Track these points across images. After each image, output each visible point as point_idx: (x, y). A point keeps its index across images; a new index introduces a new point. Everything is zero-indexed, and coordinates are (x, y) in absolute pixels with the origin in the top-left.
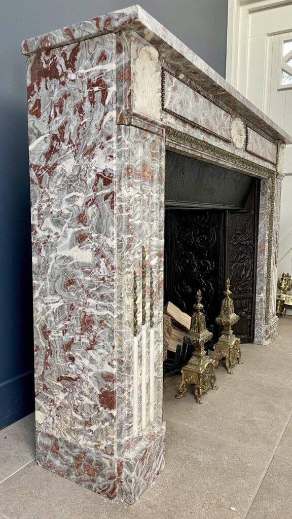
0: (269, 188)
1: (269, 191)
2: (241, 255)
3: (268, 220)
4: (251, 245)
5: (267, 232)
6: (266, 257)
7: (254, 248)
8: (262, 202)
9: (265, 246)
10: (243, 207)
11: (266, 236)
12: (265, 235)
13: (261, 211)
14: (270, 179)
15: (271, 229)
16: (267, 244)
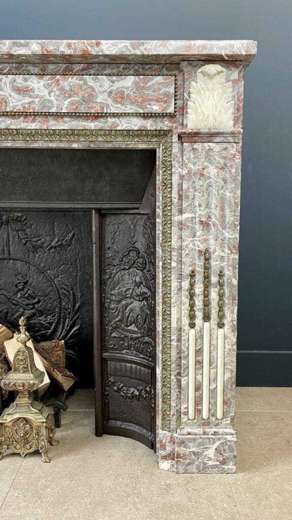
0: (160, 165)
1: (160, 170)
3: (160, 228)
9: (157, 277)
10: (141, 204)
13: (157, 209)
14: (161, 147)
15: (169, 246)
16: (158, 274)
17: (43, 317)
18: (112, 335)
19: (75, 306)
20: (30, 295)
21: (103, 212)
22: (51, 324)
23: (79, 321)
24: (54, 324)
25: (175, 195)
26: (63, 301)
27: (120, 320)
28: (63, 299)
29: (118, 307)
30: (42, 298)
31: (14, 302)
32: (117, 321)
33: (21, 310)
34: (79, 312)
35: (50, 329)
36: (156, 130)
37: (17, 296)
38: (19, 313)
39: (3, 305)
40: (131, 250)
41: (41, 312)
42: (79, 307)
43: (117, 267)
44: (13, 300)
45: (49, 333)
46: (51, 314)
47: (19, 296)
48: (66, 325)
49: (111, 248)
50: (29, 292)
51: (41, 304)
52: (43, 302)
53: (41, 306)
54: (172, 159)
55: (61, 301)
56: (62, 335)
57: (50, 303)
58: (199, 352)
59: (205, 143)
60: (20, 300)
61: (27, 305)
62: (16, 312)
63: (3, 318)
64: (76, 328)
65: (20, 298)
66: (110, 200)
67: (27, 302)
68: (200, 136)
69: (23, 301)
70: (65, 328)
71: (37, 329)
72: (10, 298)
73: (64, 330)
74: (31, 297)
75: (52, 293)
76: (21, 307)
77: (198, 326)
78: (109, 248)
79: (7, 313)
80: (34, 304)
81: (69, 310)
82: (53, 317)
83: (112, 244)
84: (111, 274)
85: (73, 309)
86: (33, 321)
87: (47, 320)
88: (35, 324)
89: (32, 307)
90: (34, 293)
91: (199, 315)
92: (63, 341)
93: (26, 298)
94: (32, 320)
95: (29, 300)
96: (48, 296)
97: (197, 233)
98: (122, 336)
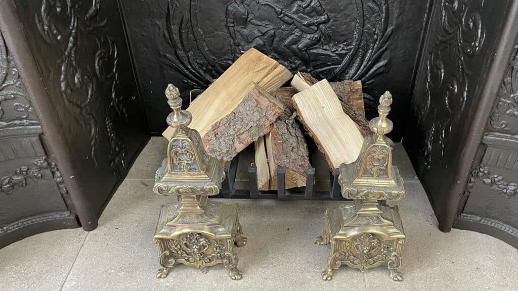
17: (331, 45)
19: (386, 29)
20: (314, 9)
22: (342, 56)
23: (387, 53)
24: (347, 57)
26: (367, 21)
28: (367, 18)
30: (333, 15)
31: (286, 18)
33: (297, 33)
34: (391, 39)
35: (339, 63)
37: (291, 9)
38: (292, 37)
39: (268, 23)
41: (330, 36)
42: (392, 31)
44: (285, 15)
45: (338, 70)
46: (345, 41)
47: (294, 9)
48: (367, 58)
50: (312, 4)
51: (330, 23)
52: (334, 21)
53: (329, 27)
55: (364, 21)
56: (359, 72)
57: (345, 24)
60: (295, 16)
61: (308, 25)
62: (289, 35)
63: (267, 43)
64: (381, 63)
65: (296, 13)
67: (308, 20)
69: (303, 18)
70: (365, 63)
71: (320, 62)
72: (281, 13)
73: (362, 66)
74: (315, 12)
75: (351, 6)
76: (297, 28)
79: (274, 36)
80: (320, 24)
81: (375, 36)
82: (347, 45)
85: (383, 35)
86: (315, 51)
87: (337, 50)
88: (318, 55)
89: (315, 28)
90: (320, 5)
92: (359, 82)
93: (307, 14)
94: (313, 49)
95: (311, 17)
96: (344, 12)
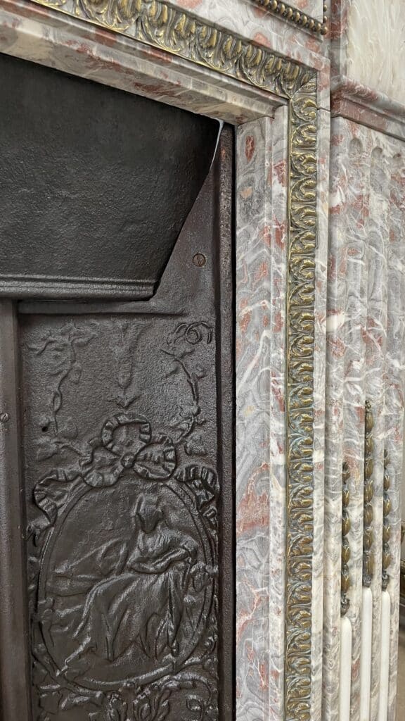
0: (279, 168)
1: (278, 189)
2: (151, 531)
3: (279, 355)
4: (205, 486)
5: (277, 426)
6: (277, 564)
7: (219, 499)
8: (245, 257)
9: (265, 500)
10: (156, 286)
11: (273, 445)
12: (265, 443)
13: (245, 303)
14: (283, 116)
15: (307, 407)
16: (277, 493)
18: (63, 705)
21: (27, 309)
25: (321, 261)
27: (89, 650)
29: (81, 611)
32: (80, 655)
36: (287, 59)
40: (120, 425)
43: (72, 485)
49: (52, 426)
54: (317, 158)
58: (355, 670)
59: (372, 131)
66: (71, 270)
68: (371, 107)
77: (356, 605)
78: (45, 429)
83: (56, 412)
84: (56, 509)
91: (356, 573)
97: (355, 363)
98: (98, 694)
